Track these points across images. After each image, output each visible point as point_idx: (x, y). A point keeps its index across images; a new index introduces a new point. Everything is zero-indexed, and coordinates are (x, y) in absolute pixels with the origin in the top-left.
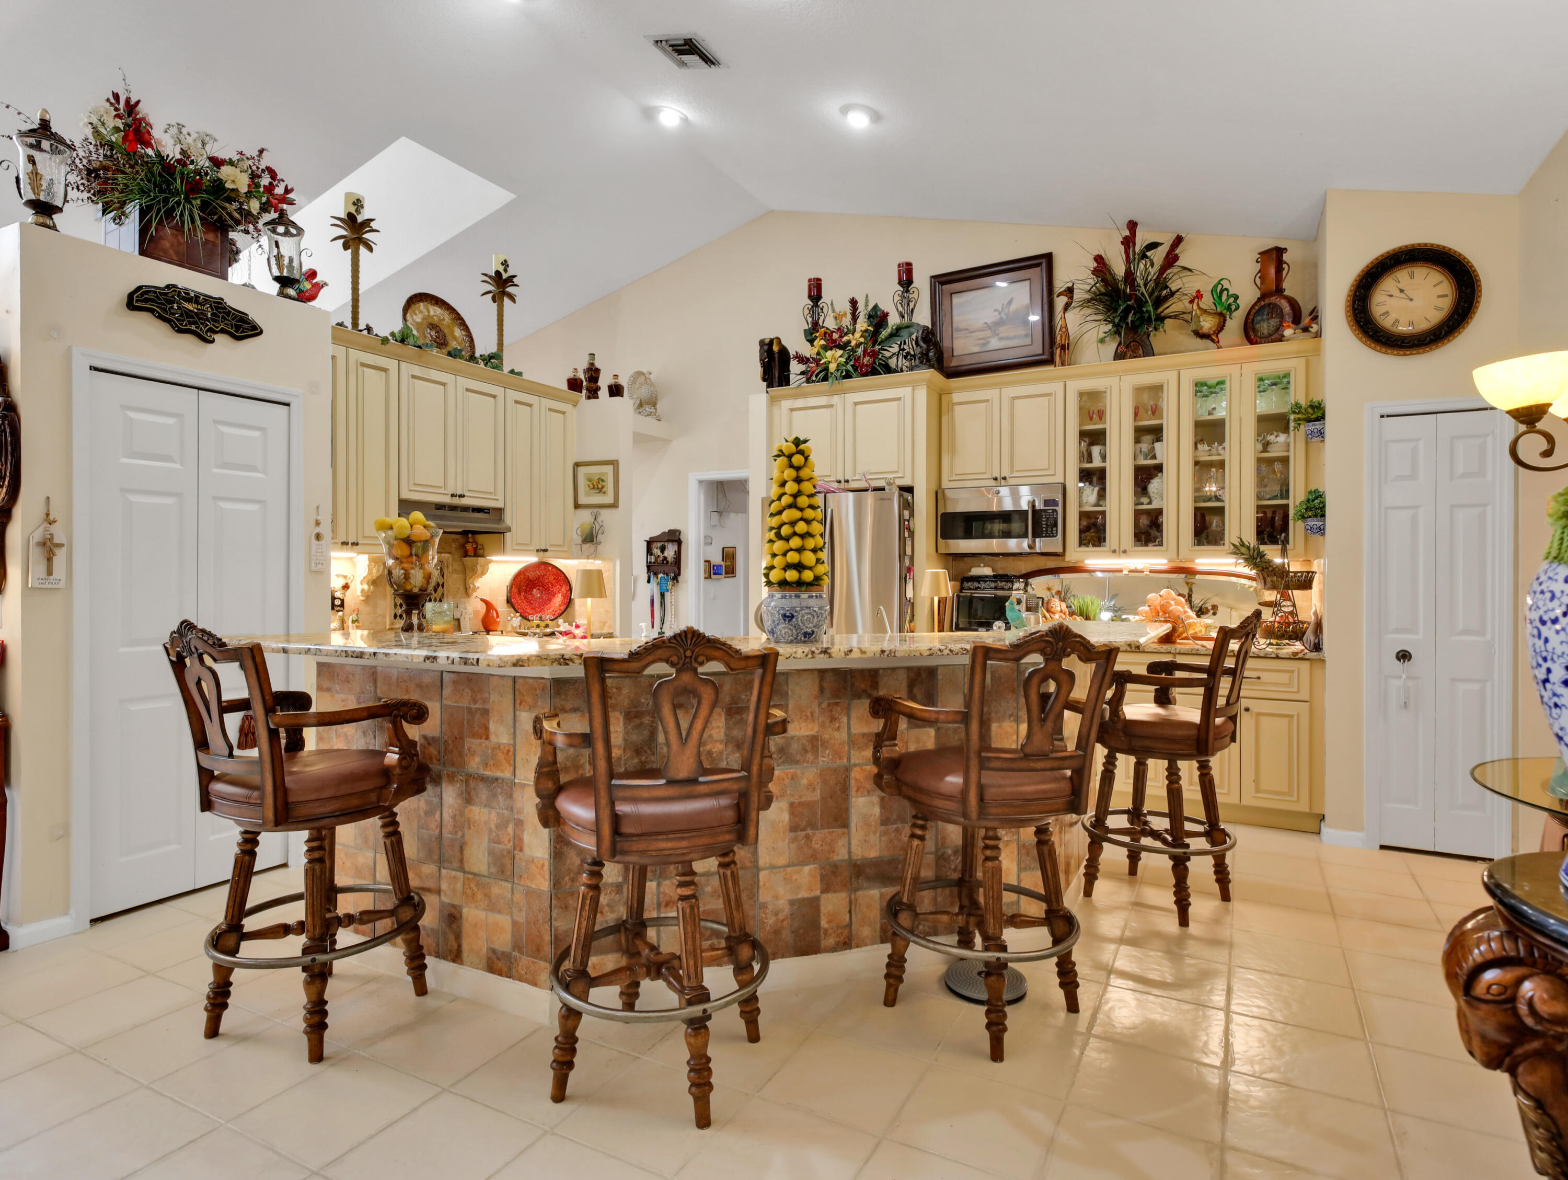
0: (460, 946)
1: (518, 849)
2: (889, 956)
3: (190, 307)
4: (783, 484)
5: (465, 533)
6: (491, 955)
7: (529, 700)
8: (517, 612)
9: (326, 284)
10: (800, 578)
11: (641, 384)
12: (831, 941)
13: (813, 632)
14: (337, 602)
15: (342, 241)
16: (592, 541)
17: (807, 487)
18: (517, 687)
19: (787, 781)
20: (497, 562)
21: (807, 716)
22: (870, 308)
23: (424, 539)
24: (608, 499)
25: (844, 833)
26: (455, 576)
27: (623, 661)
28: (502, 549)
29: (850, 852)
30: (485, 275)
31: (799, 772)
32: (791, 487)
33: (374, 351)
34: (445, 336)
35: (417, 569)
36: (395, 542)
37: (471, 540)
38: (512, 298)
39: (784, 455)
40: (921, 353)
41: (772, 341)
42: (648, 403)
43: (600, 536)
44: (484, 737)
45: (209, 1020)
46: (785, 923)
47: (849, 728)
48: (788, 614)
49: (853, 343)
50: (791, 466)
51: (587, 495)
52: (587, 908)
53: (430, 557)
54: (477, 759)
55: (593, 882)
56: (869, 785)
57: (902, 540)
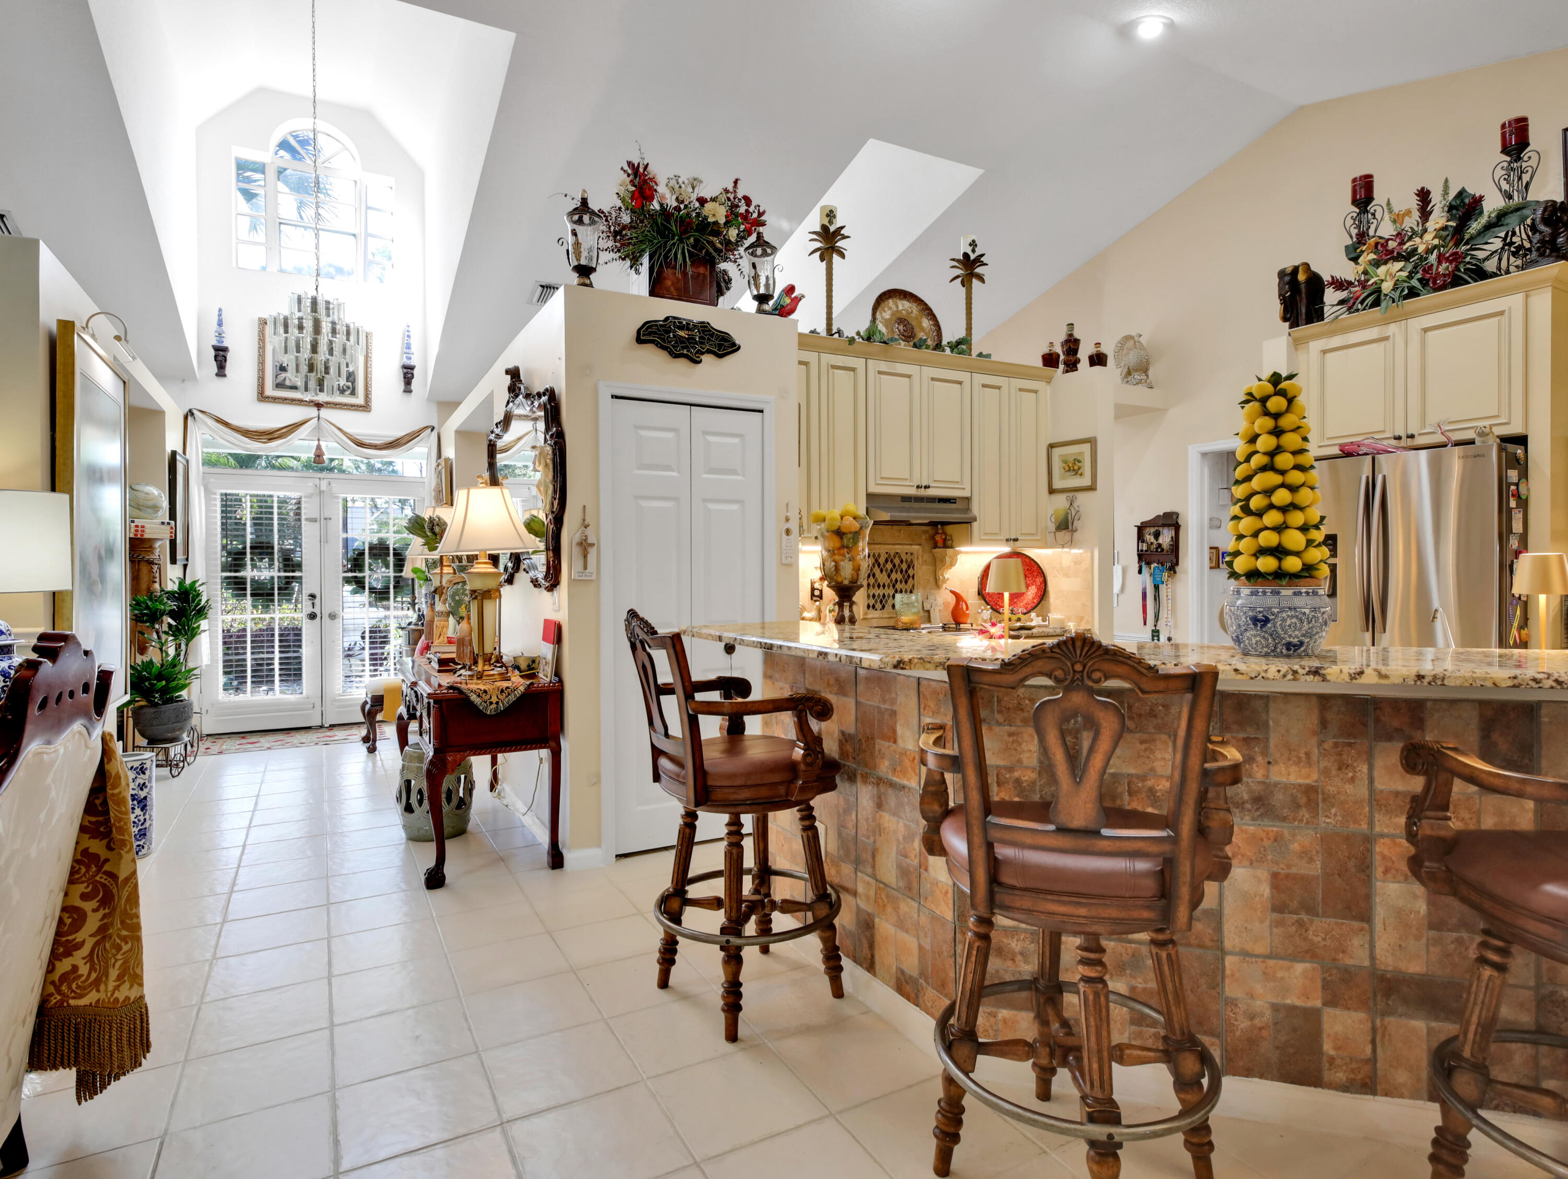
0: (873, 956)
1: (923, 867)
2: (1438, 1129)
3: (682, 333)
4: (1253, 439)
5: (933, 524)
6: (899, 975)
7: (932, 704)
8: (988, 604)
9: (803, 296)
10: (1280, 568)
11: (1129, 350)
12: (1340, 1076)
13: (1302, 643)
14: (817, 593)
15: (818, 253)
16: (1067, 528)
17: (1291, 440)
18: (921, 689)
19: (1266, 843)
20: (967, 553)
21: (1299, 758)
22: (1451, 196)
23: (853, 530)
24: (1086, 481)
25: (1362, 930)
26: (925, 567)
27: (994, 672)
28: (969, 540)
29: (1372, 958)
30: (953, 260)
31: (1286, 833)
32: (1265, 442)
33: (844, 353)
34: (913, 328)
35: (847, 561)
36: (827, 534)
37: (940, 531)
38: (981, 278)
39: (1256, 399)
40: (1542, 241)
41: (1295, 270)
42: (1136, 370)
43: (1076, 523)
44: (892, 740)
45: (661, 971)
46: (1265, 1033)
47: (1371, 780)
48: (1260, 616)
49: (1421, 249)
50: (1266, 413)
51: (1063, 478)
52: (973, 959)
53: (860, 549)
54: (887, 763)
55: (982, 930)
56: (1404, 867)
57: (1505, 514)
